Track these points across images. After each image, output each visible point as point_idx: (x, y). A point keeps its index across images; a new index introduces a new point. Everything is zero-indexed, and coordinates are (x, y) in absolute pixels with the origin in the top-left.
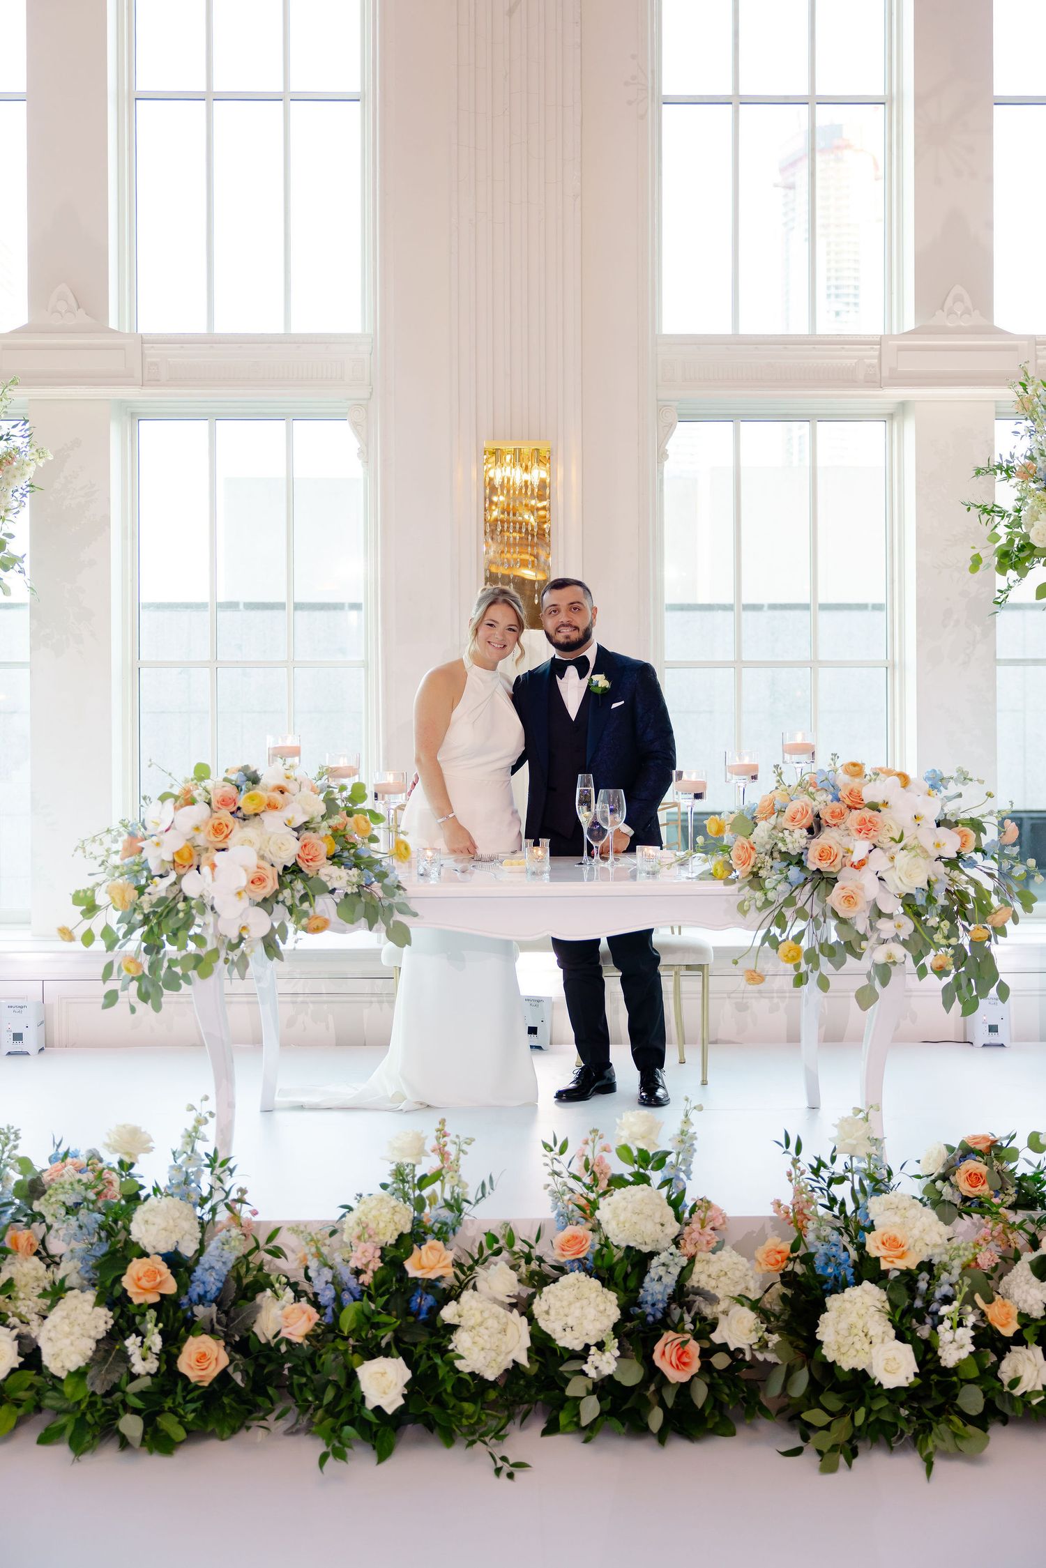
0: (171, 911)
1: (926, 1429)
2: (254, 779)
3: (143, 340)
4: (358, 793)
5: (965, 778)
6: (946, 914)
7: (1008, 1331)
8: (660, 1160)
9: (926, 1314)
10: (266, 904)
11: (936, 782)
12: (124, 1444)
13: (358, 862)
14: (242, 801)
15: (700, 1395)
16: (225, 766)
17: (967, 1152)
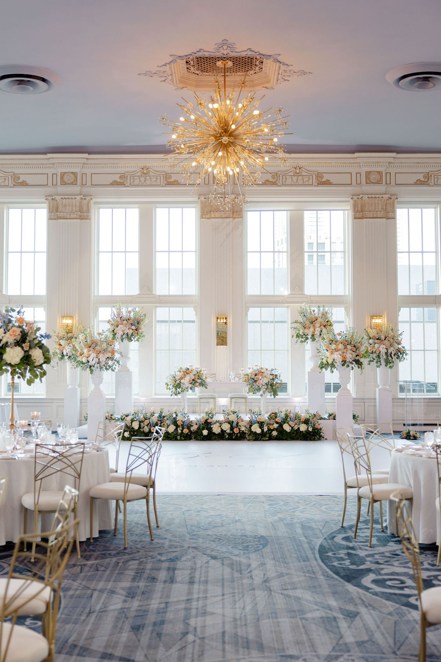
0: (180, 384)
1: (262, 437)
2: (188, 369)
3: (159, 296)
4: (201, 371)
5: (276, 369)
6: (271, 385)
7: (272, 428)
8: (236, 412)
9: (263, 427)
10: (191, 384)
11: (272, 370)
12: (177, 440)
13: (201, 379)
14: (187, 372)
15: (239, 435)
16: (184, 367)
17: (273, 413)
